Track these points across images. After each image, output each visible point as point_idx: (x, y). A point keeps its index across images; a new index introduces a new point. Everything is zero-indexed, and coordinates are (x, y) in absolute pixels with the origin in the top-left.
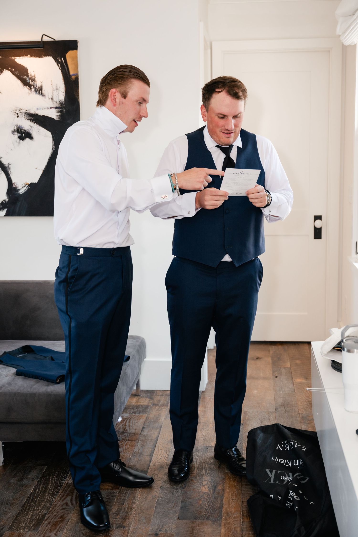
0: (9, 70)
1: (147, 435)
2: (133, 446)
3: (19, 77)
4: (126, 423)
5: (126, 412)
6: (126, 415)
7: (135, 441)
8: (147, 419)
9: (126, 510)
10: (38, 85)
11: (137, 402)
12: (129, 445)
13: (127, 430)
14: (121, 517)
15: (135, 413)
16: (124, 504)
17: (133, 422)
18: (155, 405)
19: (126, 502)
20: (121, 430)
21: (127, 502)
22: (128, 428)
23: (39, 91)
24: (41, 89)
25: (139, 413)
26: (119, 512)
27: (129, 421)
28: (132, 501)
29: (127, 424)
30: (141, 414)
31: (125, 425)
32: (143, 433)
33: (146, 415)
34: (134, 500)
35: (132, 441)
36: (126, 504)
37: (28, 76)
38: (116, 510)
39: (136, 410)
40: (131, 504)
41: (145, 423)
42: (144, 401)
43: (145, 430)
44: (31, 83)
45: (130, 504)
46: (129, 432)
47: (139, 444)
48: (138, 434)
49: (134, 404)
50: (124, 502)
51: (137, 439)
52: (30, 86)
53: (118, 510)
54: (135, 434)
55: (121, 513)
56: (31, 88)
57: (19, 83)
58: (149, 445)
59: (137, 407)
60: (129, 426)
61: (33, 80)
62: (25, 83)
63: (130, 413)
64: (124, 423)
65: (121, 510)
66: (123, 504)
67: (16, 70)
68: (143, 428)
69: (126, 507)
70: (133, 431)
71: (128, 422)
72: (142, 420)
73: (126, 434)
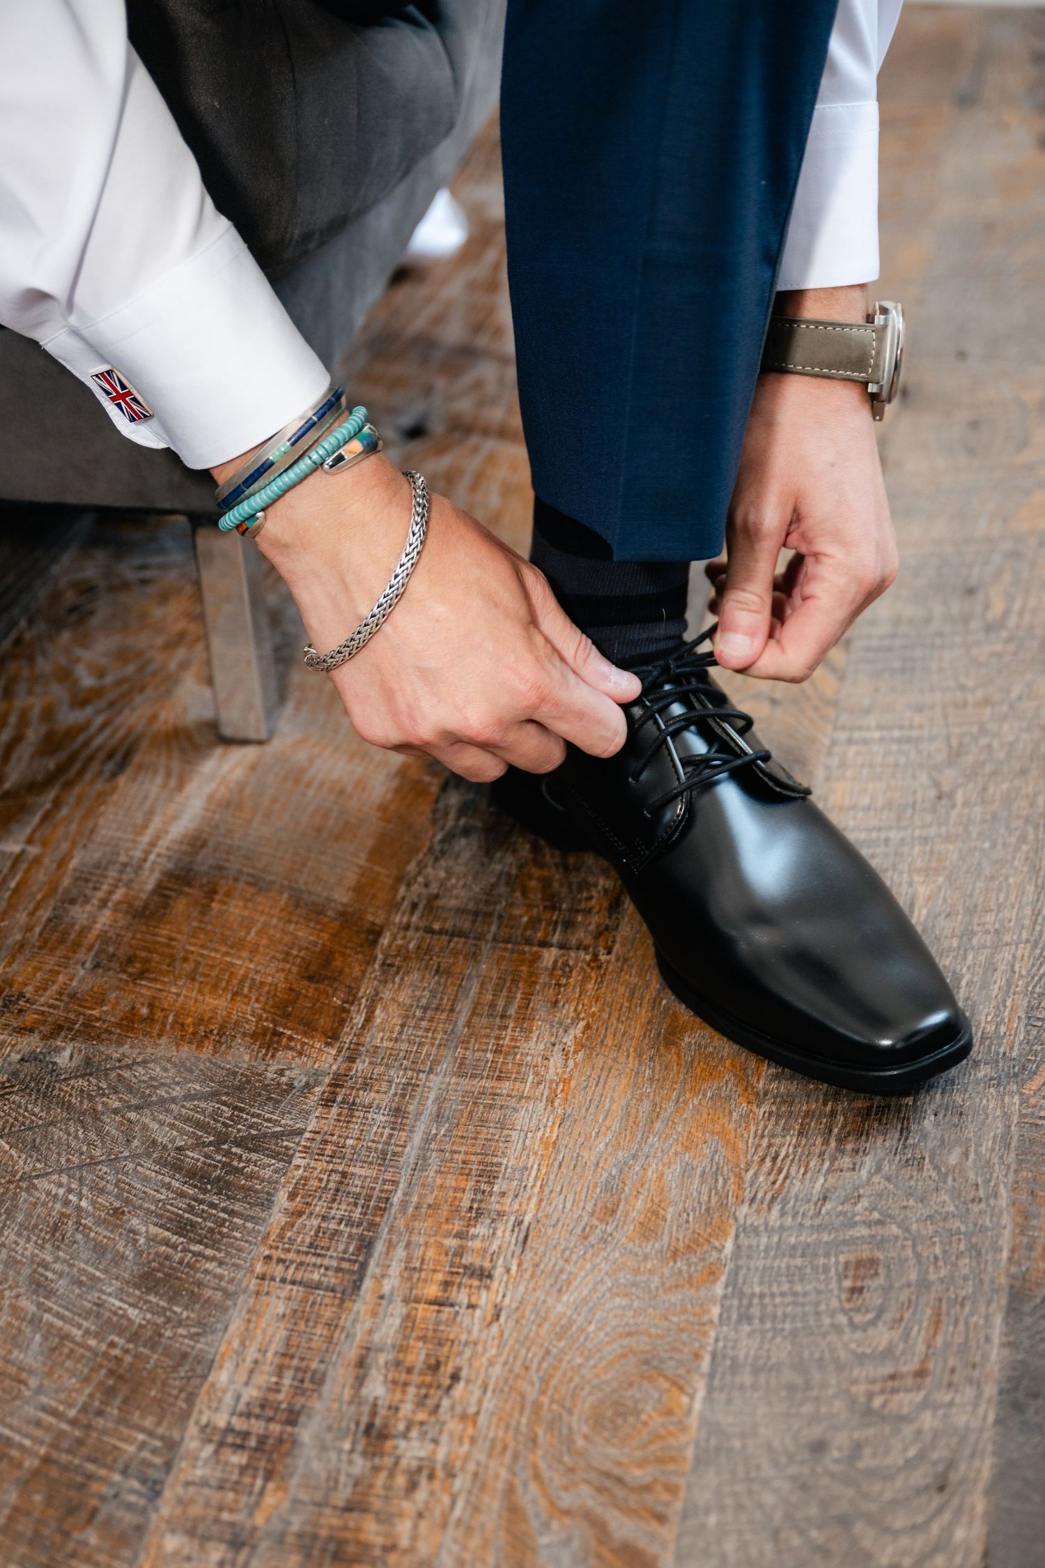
9: (376, 1388)
14: (295, 1527)
16: (368, 1284)
19: (390, 1245)
21: (400, 1253)
26: (293, 1418)
28: (452, 1243)
34: (481, 1229)
36: (387, 1287)
38: (264, 1378)
40: (446, 1284)
45: (433, 1291)
50: (366, 1246)
53: (287, 1381)
55: (306, 1434)
65: (318, 1380)
66: (357, 1286)
69: (376, 1338)
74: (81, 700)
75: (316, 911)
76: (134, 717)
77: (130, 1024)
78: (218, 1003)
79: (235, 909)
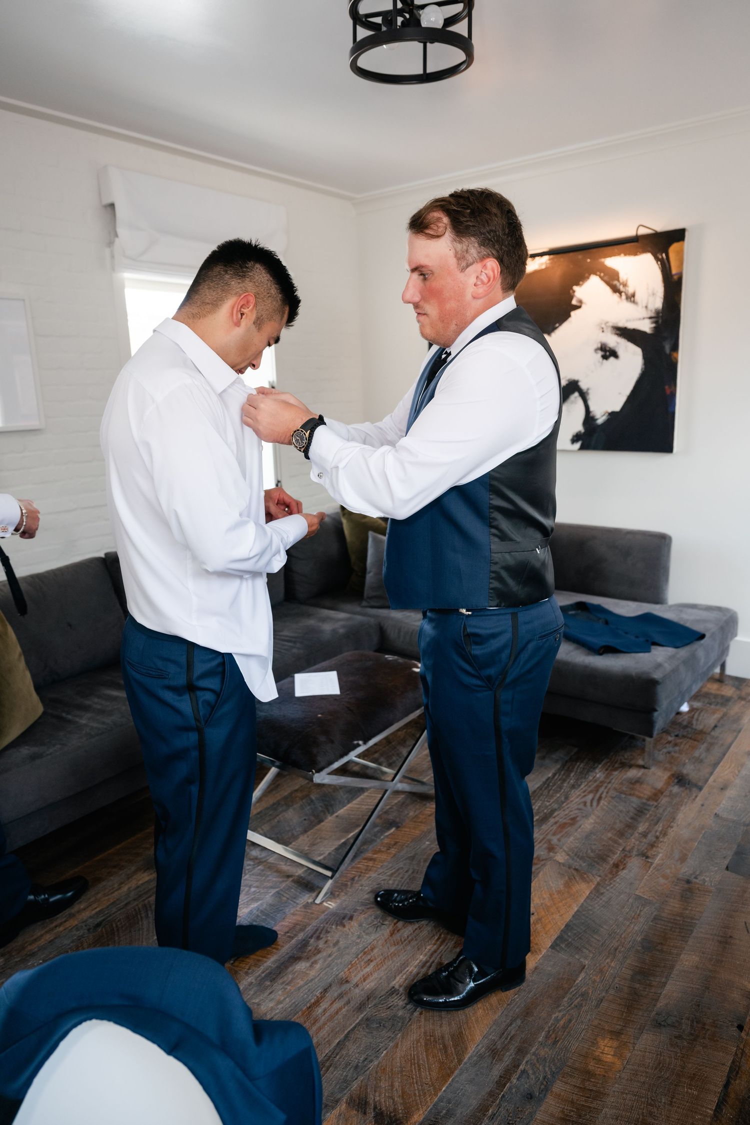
0: (596, 275)
1: (717, 737)
2: (694, 748)
3: (608, 283)
4: (694, 715)
5: (699, 701)
6: (697, 704)
7: (698, 741)
8: (725, 715)
10: (630, 290)
11: (718, 689)
12: (690, 746)
13: (692, 724)
15: (710, 704)
17: (703, 716)
18: (741, 698)
20: (685, 723)
21: (662, 823)
22: (694, 722)
23: (631, 298)
24: (633, 295)
25: (716, 705)
27: (700, 714)
29: (696, 716)
30: (718, 707)
31: (693, 717)
32: (713, 733)
33: (725, 710)
34: (672, 823)
35: (695, 740)
37: (618, 280)
39: (713, 700)
41: (719, 721)
42: (728, 691)
43: (716, 729)
44: (621, 288)
46: (694, 727)
47: (704, 747)
48: (705, 733)
49: (713, 692)
51: (702, 739)
52: (620, 293)
54: (701, 732)
56: (621, 295)
57: (608, 289)
58: (717, 751)
59: (716, 696)
60: (697, 720)
61: (625, 285)
62: (616, 290)
63: (704, 702)
64: (691, 715)
67: (605, 275)
68: (716, 726)
70: (700, 727)
71: (697, 714)
72: (717, 716)
73: (689, 730)
74: (625, 759)
75: (656, 789)
76: (633, 762)
77: (630, 795)
78: (642, 795)
79: (645, 786)
